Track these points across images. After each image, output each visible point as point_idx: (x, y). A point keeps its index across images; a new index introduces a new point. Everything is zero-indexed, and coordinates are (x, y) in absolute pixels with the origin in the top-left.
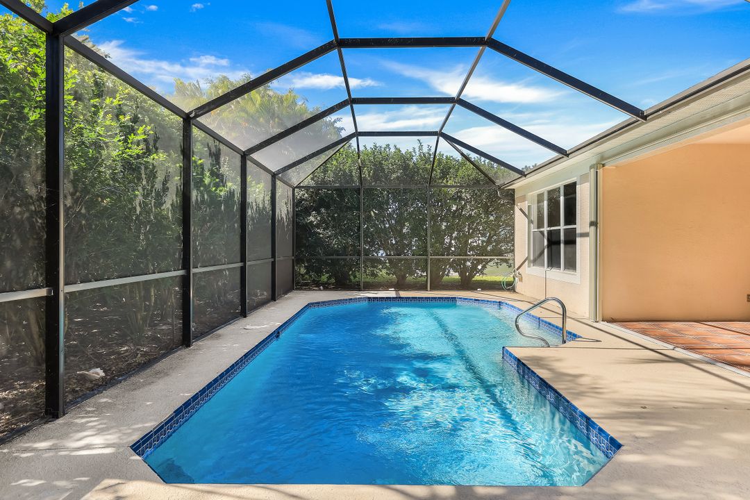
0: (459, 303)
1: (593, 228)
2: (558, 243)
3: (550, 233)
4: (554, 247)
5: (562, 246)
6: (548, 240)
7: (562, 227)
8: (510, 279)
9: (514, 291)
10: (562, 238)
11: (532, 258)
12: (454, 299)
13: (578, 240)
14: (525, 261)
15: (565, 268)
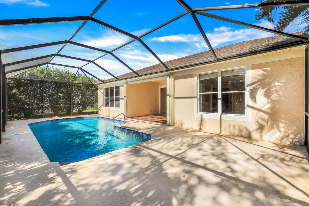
0: (84, 118)
1: (125, 97)
2: (114, 101)
3: (111, 98)
4: (112, 102)
5: (115, 101)
6: (110, 100)
7: (115, 97)
8: (97, 111)
9: (98, 114)
10: (115, 99)
11: (104, 105)
12: (83, 117)
13: (120, 100)
14: (102, 106)
15: (115, 107)
